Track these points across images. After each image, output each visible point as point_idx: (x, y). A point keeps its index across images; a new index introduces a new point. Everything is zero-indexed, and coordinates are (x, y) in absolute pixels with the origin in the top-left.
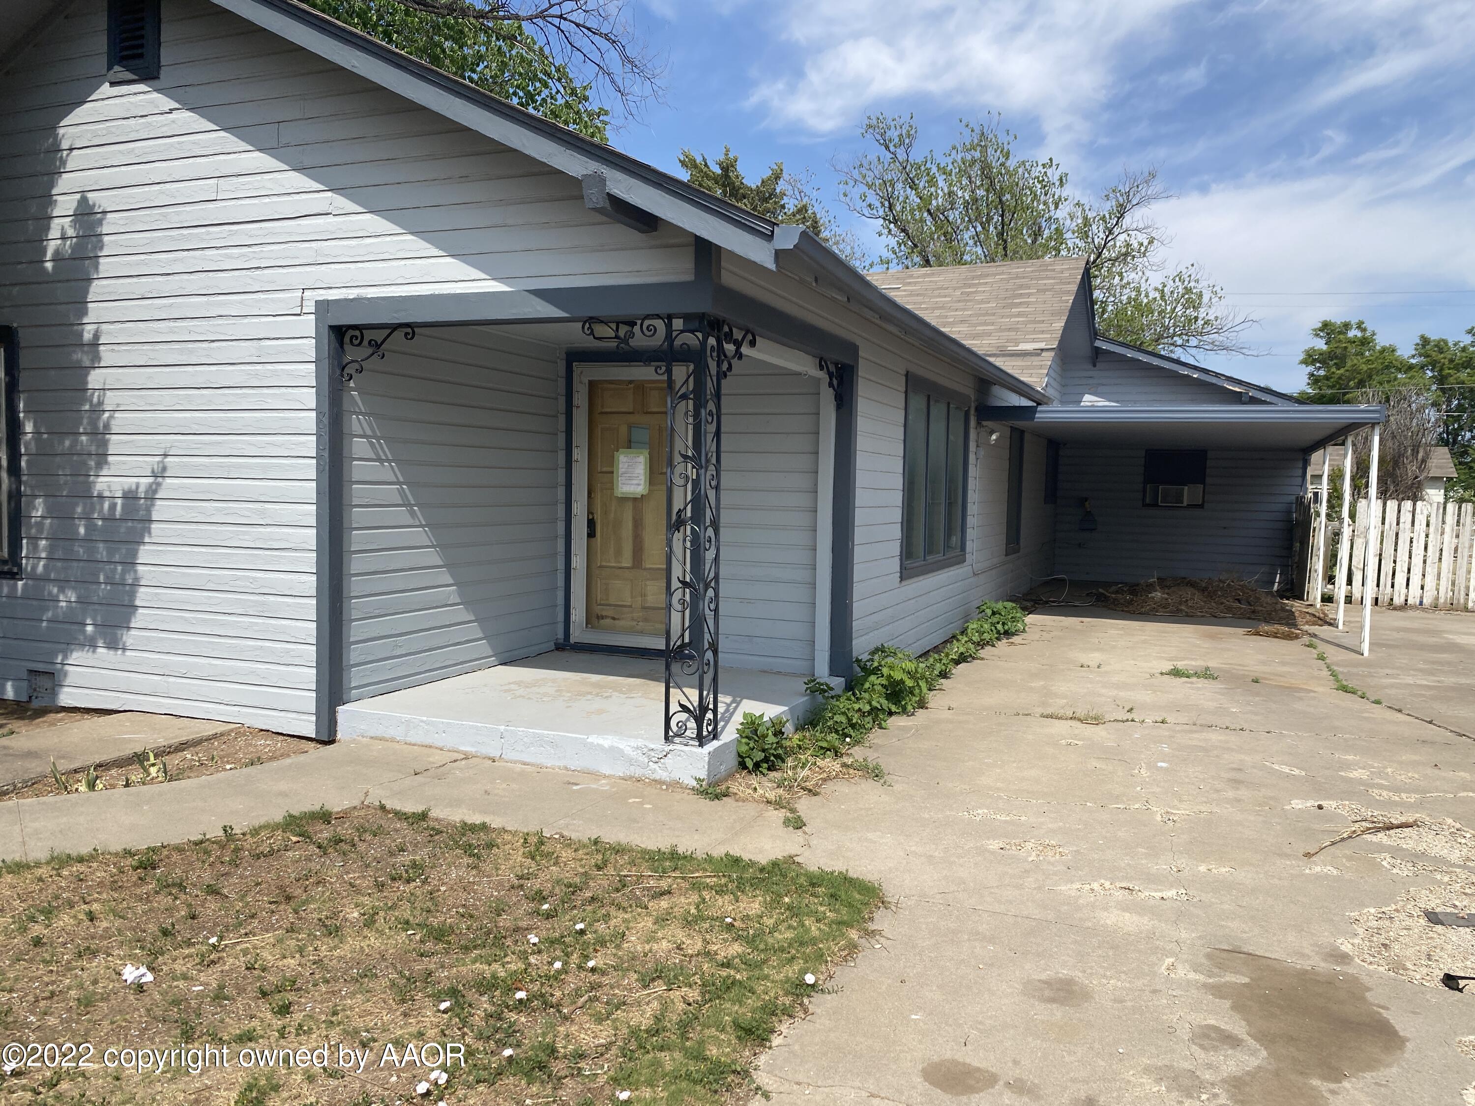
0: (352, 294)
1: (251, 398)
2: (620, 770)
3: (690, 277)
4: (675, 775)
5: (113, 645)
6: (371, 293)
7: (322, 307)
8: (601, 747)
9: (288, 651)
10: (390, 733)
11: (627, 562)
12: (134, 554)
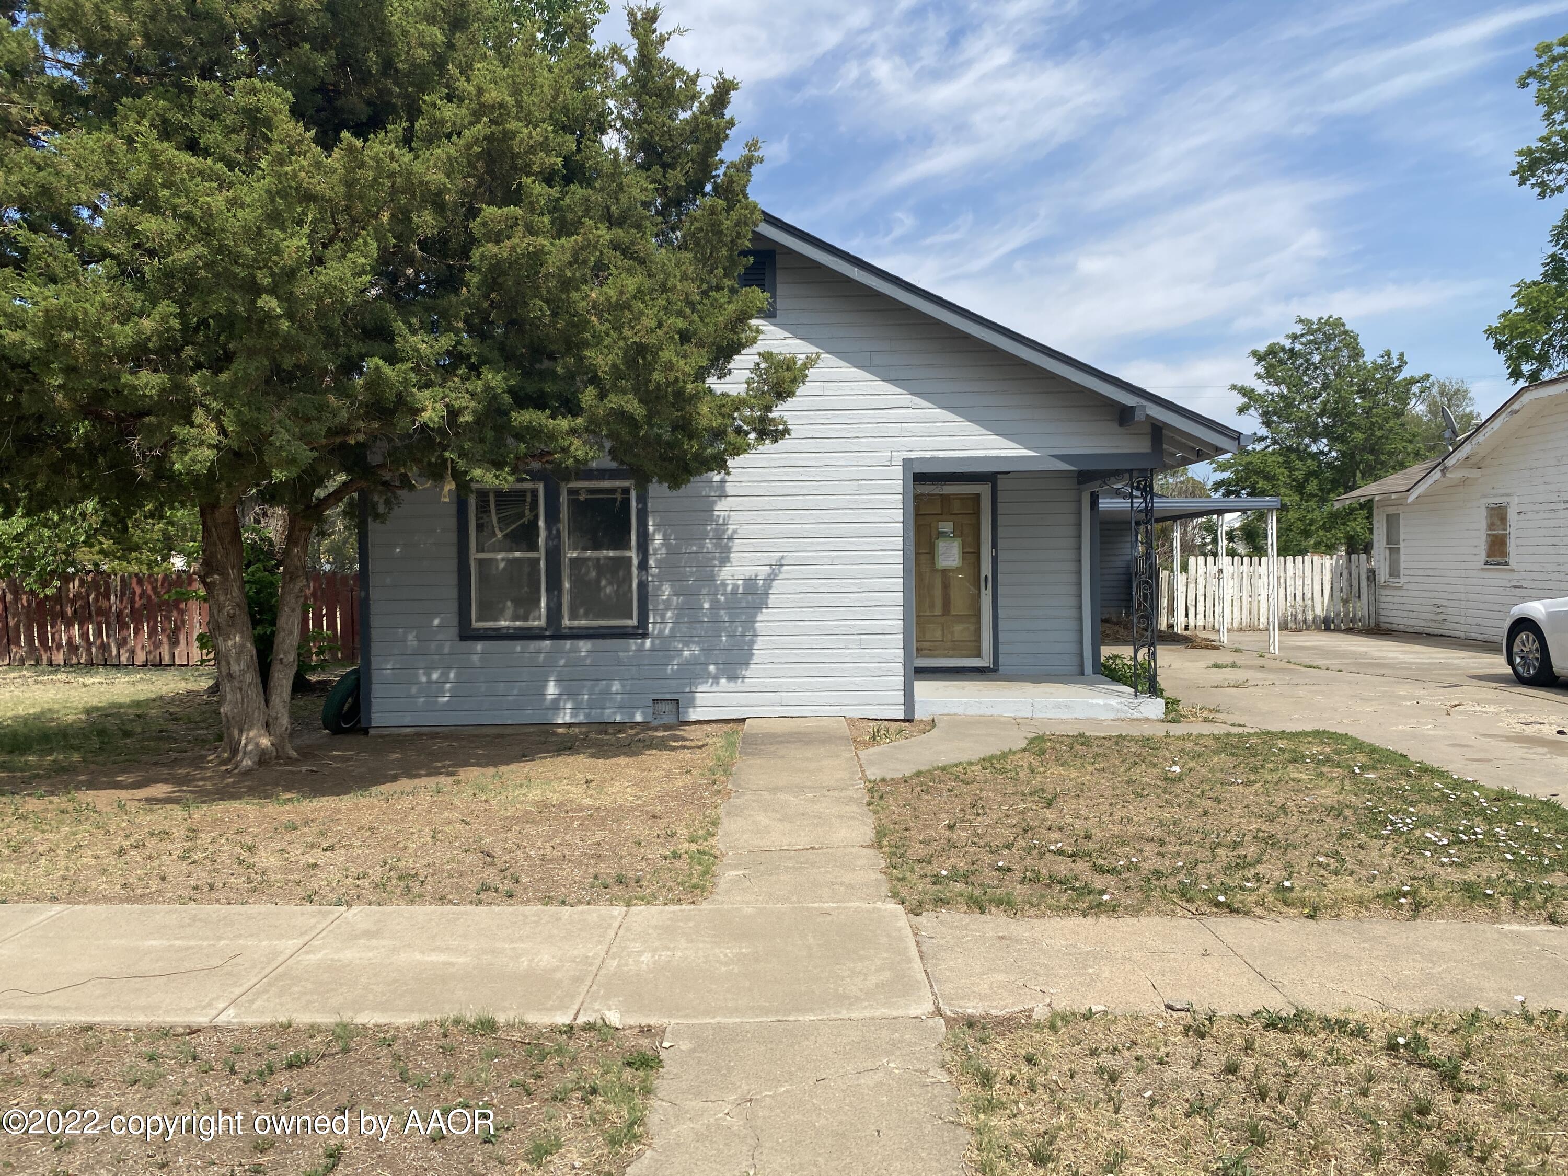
0: (928, 455)
1: (849, 515)
2: (1112, 716)
3: (1149, 450)
4: (1146, 715)
5: (732, 677)
6: (941, 454)
7: (907, 463)
8: (1098, 704)
9: (880, 668)
10: (953, 711)
11: (938, 611)
12: (755, 615)
